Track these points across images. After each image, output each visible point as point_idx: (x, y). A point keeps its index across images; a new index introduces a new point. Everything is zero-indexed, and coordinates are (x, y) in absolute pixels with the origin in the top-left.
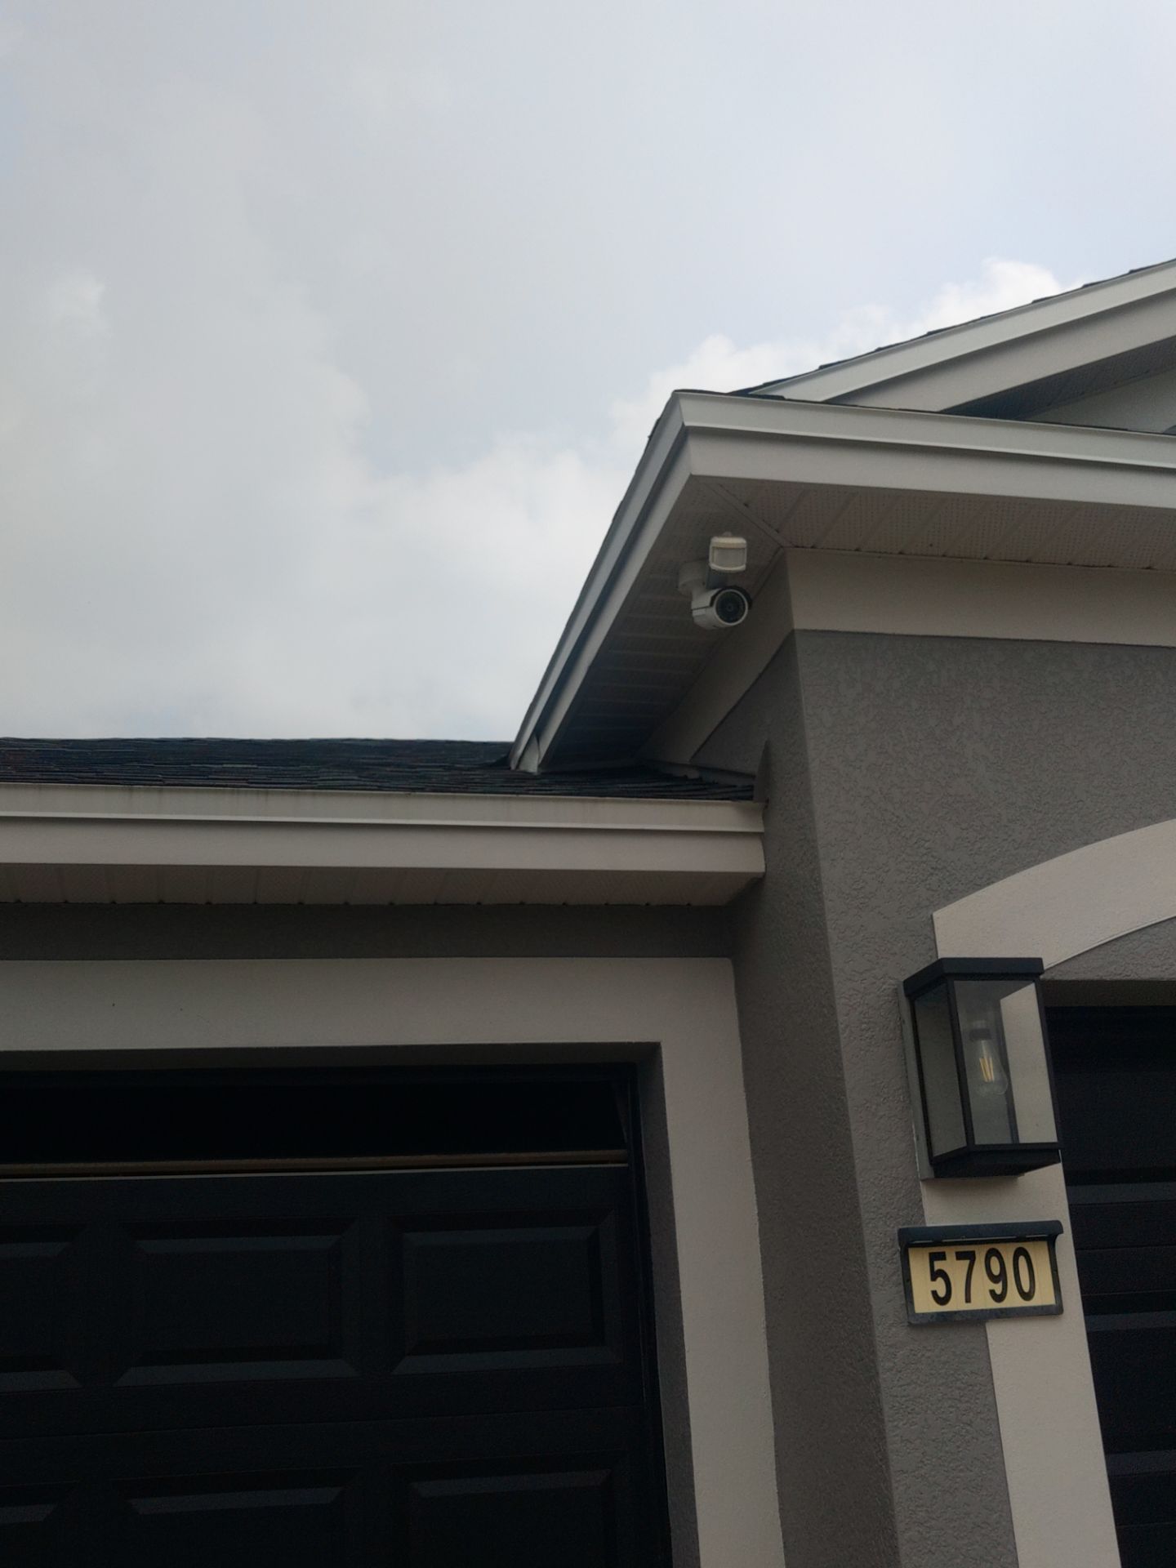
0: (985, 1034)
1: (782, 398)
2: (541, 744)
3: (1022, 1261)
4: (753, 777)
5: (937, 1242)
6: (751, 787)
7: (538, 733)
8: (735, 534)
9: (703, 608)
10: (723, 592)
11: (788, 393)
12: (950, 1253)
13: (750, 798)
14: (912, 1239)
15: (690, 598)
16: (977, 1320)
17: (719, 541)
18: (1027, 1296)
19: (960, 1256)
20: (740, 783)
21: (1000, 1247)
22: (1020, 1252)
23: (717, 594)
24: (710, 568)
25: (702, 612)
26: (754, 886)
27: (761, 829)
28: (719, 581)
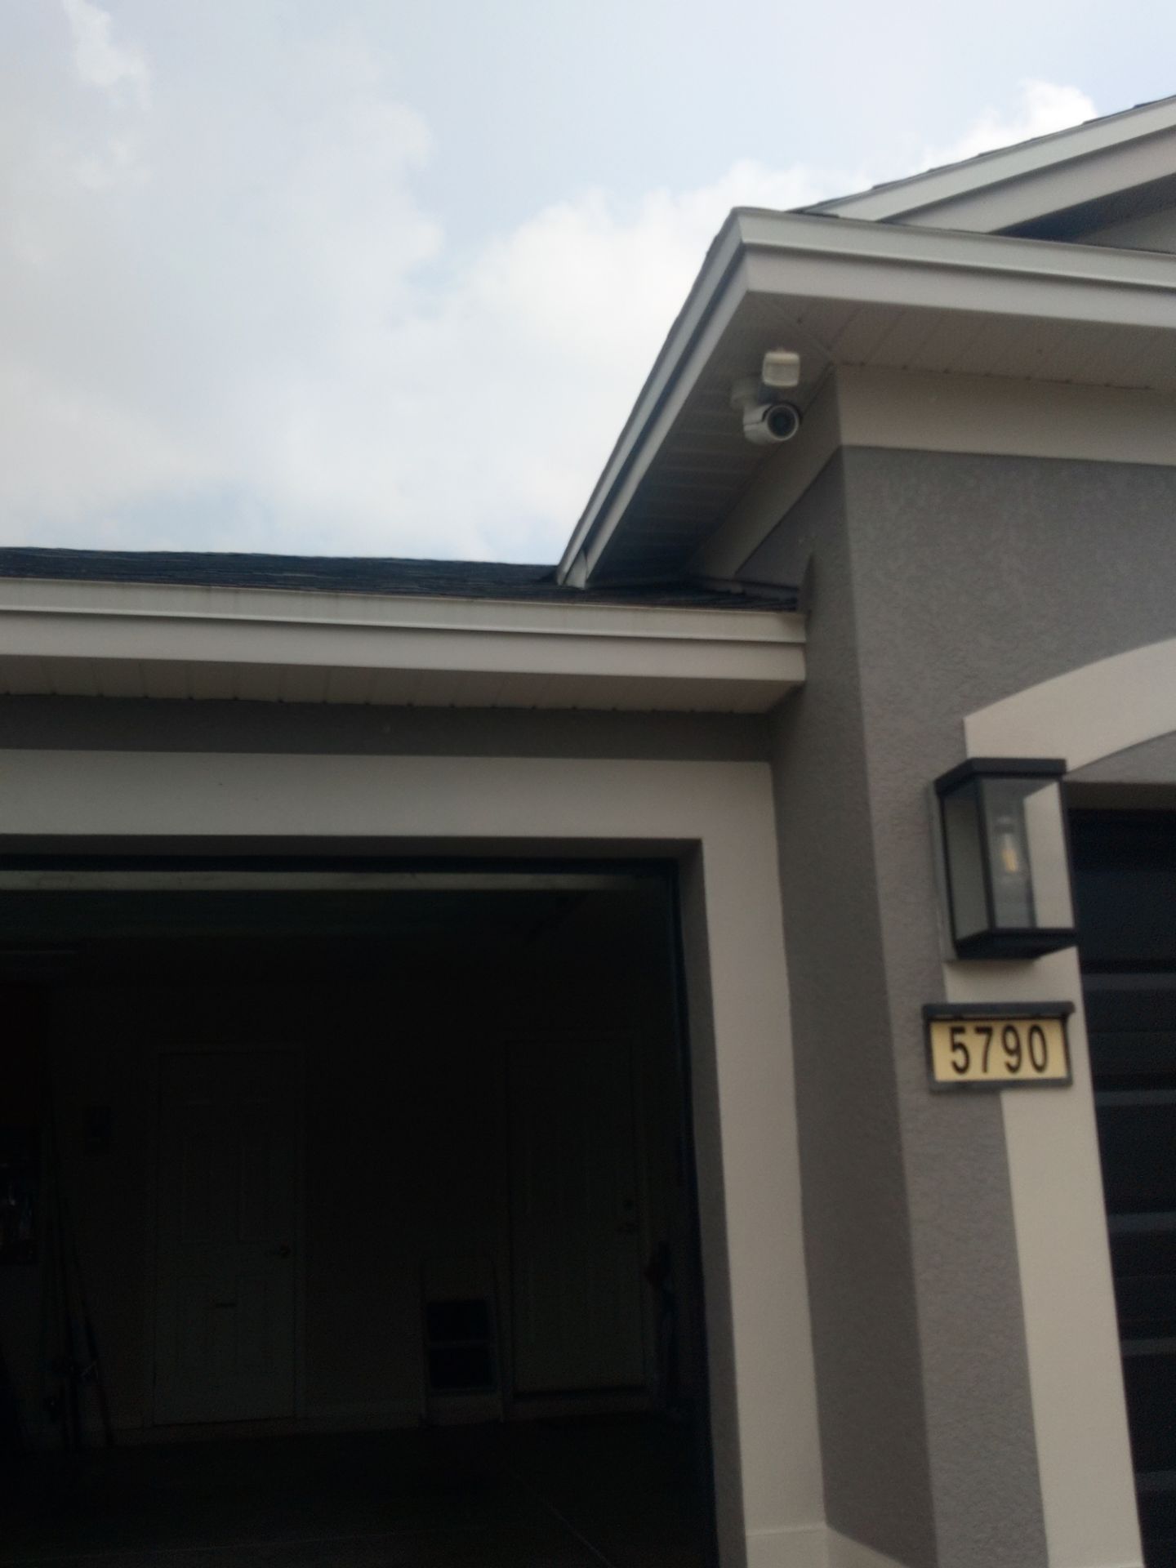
0: (1008, 829)
1: (836, 217)
2: (588, 560)
3: (1037, 1038)
4: (795, 589)
5: (958, 1017)
6: (794, 601)
7: (586, 548)
8: (789, 348)
9: (755, 423)
10: (774, 408)
11: (842, 212)
12: (970, 1028)
13: (793, 609)
14: (934, 1014)
15: (740, 414)
16: (993, 1089)
17: (775, 356)
18: (1039, 1069)
19: (979, 1030)
20: (783, 596)
21: (1017, 1025)
22: (1035, 1029)
23: (769, 409)
24: (763, 385)
25: (754, 427)
26: (794, 694)
27: (801, 639)
28: (771, 396)
